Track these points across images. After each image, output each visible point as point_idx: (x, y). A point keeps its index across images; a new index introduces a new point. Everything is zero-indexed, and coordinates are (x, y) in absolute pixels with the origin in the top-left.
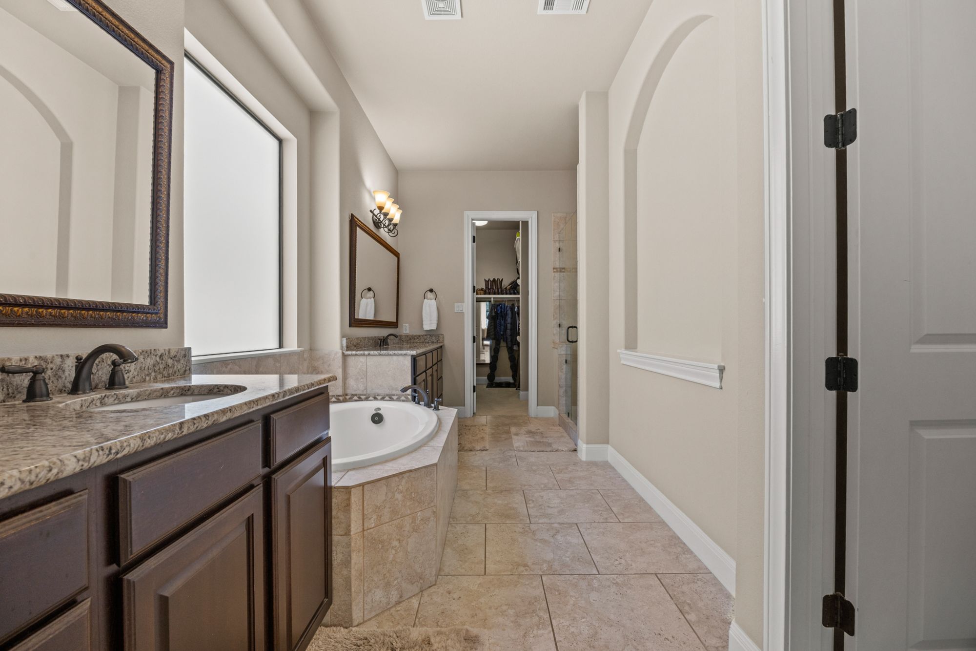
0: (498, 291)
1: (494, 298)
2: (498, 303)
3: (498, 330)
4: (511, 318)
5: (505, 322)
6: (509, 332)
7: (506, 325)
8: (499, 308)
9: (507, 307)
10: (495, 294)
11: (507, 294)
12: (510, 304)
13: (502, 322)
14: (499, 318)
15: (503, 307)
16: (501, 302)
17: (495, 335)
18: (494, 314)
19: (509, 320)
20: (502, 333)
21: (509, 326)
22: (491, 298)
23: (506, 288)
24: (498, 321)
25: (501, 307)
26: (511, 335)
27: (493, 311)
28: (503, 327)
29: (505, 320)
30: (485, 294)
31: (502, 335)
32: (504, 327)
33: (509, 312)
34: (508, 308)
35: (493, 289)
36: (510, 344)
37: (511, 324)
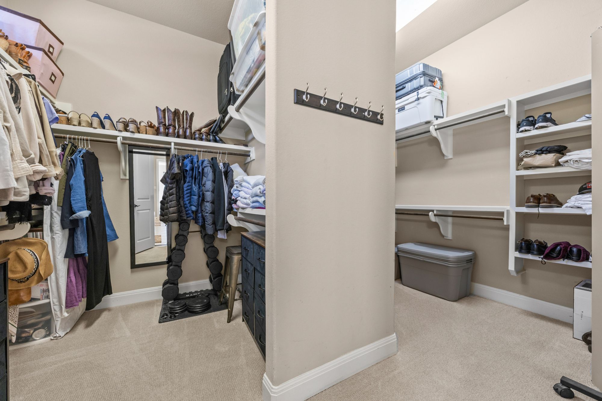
0: (185, 132)
1: (176, 144)
2: (185, 154)
3: (187, 202)
4: (214, 181)
5: (199, 187)
6: (208, 207)
7: (203, 194)
8: (186, 161)
9: (203, 162)
10: (178, 136)
11: (201, 139)
12: (207, 158)
13: (195, 188)
14: (188, 180)
15: (195, 160)
16: (190, 153)
17: (179, 212)
18: (176, 170)
19: (209, 184)
20: (194, 208)
21: (209, 196)
22: (170, 143)
23: (200, 130)
24: (186, 185)
25: (192, 162)
26: (213, 213)
27: (176, 165)
28: (196, 198)
29: (201, 185)
30: (158, 133)
31: (193, 212)
32: (199, 197)
33: (209, 170)
34: (206, 163)
35: (175, 127)
36: (210, 230)
37: (213, 192)
